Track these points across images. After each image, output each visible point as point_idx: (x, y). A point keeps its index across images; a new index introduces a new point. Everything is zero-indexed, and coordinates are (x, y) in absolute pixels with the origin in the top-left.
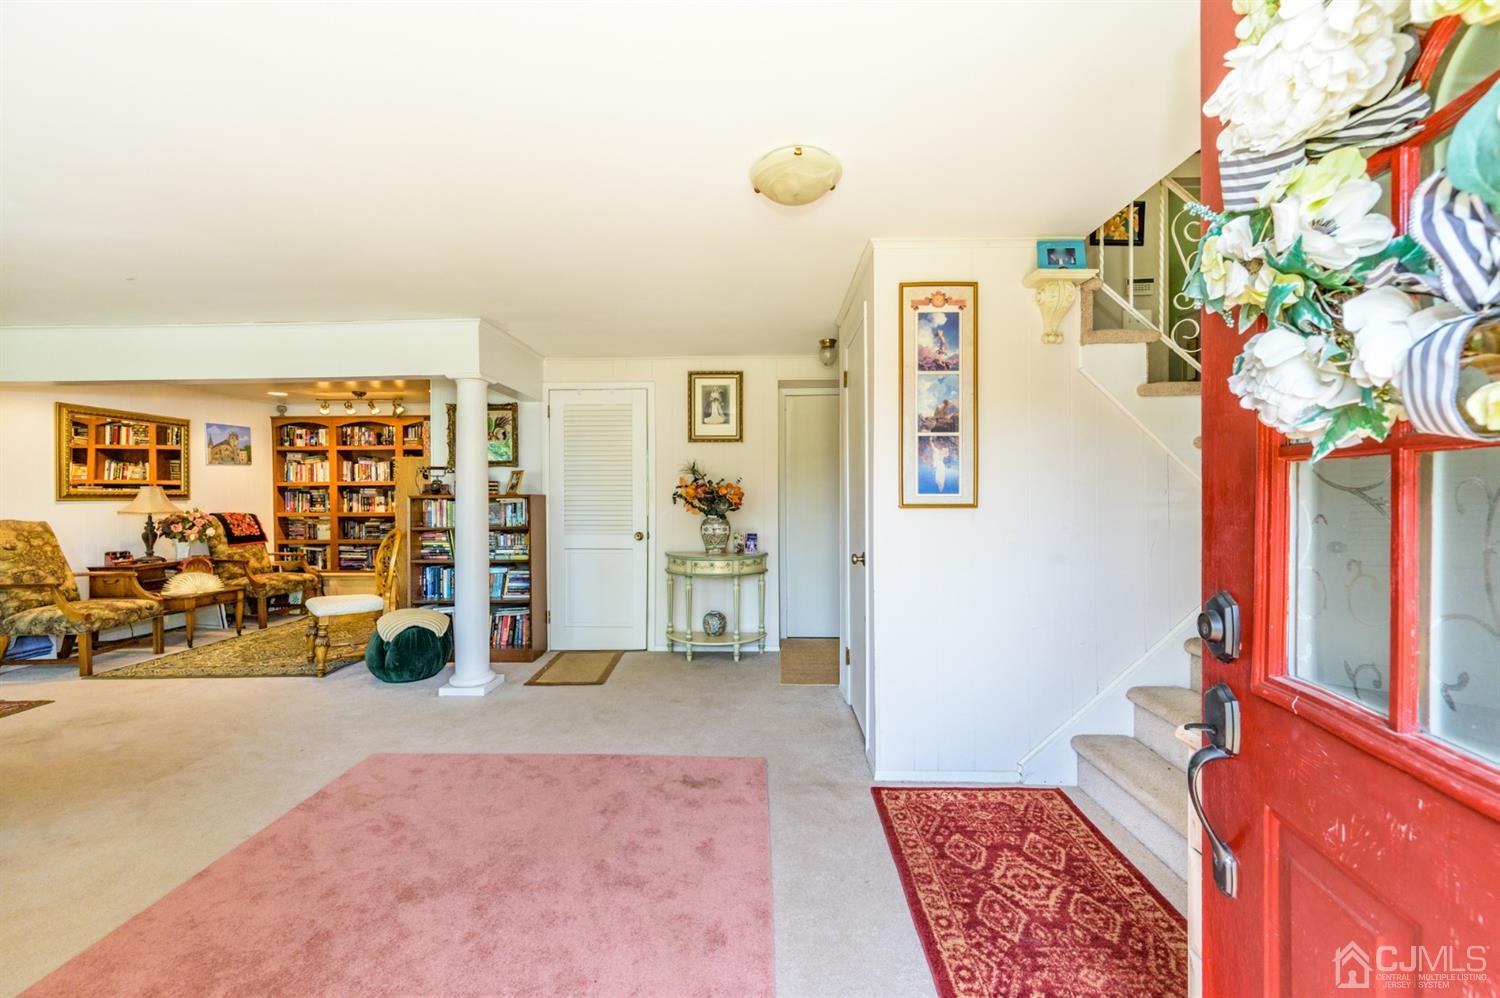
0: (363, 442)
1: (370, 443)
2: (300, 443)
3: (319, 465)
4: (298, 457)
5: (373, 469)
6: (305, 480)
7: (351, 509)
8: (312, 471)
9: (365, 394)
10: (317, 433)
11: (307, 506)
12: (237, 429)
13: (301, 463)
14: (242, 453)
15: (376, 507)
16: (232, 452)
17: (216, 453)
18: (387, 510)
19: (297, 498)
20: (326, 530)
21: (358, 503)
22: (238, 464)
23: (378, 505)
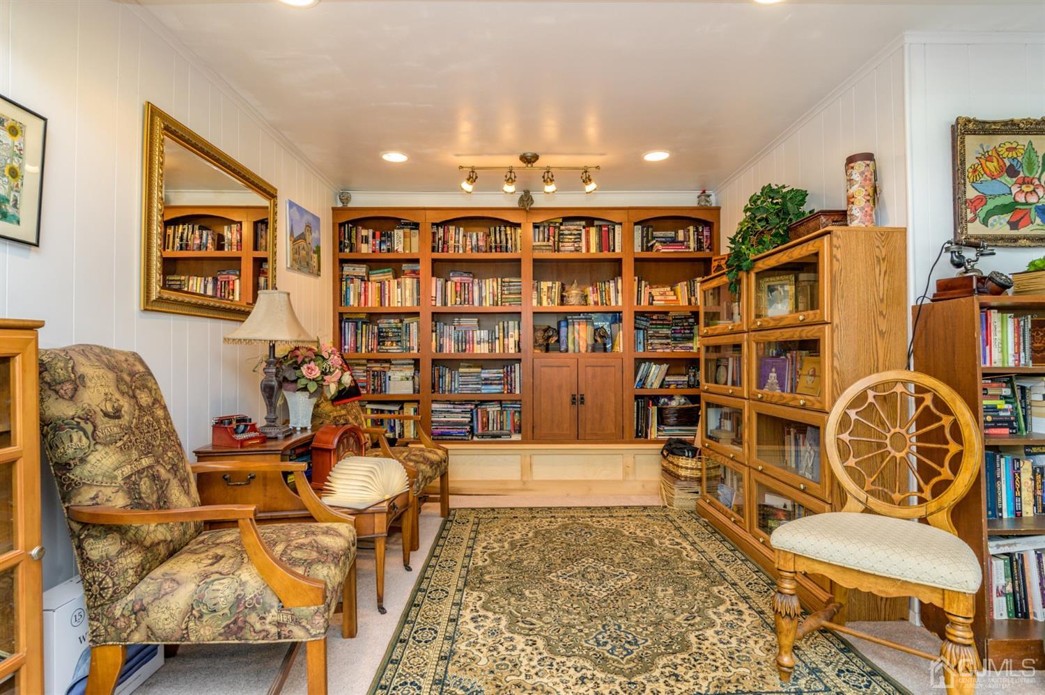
0: (469, 248)
1: (478, 249)
2: (365, 249)
3: (394, 283)
4: (361, 270)
5: (476, 288)
6: (373, 303)
7: (441, 347)
8: (381, 291)
9: (536, 157)
10: (390, 236)
11: (373, 343)
12: (310, 219)
13: (366, 279)
14: (315, 256)
15: (475, 344)
16: (308, 253)
17: (296, 252)
18: (492, 350)
19: (360, 331)
20: (402, 380)
21: (450, 339)
22: (311, 273)
23: (479, 343)
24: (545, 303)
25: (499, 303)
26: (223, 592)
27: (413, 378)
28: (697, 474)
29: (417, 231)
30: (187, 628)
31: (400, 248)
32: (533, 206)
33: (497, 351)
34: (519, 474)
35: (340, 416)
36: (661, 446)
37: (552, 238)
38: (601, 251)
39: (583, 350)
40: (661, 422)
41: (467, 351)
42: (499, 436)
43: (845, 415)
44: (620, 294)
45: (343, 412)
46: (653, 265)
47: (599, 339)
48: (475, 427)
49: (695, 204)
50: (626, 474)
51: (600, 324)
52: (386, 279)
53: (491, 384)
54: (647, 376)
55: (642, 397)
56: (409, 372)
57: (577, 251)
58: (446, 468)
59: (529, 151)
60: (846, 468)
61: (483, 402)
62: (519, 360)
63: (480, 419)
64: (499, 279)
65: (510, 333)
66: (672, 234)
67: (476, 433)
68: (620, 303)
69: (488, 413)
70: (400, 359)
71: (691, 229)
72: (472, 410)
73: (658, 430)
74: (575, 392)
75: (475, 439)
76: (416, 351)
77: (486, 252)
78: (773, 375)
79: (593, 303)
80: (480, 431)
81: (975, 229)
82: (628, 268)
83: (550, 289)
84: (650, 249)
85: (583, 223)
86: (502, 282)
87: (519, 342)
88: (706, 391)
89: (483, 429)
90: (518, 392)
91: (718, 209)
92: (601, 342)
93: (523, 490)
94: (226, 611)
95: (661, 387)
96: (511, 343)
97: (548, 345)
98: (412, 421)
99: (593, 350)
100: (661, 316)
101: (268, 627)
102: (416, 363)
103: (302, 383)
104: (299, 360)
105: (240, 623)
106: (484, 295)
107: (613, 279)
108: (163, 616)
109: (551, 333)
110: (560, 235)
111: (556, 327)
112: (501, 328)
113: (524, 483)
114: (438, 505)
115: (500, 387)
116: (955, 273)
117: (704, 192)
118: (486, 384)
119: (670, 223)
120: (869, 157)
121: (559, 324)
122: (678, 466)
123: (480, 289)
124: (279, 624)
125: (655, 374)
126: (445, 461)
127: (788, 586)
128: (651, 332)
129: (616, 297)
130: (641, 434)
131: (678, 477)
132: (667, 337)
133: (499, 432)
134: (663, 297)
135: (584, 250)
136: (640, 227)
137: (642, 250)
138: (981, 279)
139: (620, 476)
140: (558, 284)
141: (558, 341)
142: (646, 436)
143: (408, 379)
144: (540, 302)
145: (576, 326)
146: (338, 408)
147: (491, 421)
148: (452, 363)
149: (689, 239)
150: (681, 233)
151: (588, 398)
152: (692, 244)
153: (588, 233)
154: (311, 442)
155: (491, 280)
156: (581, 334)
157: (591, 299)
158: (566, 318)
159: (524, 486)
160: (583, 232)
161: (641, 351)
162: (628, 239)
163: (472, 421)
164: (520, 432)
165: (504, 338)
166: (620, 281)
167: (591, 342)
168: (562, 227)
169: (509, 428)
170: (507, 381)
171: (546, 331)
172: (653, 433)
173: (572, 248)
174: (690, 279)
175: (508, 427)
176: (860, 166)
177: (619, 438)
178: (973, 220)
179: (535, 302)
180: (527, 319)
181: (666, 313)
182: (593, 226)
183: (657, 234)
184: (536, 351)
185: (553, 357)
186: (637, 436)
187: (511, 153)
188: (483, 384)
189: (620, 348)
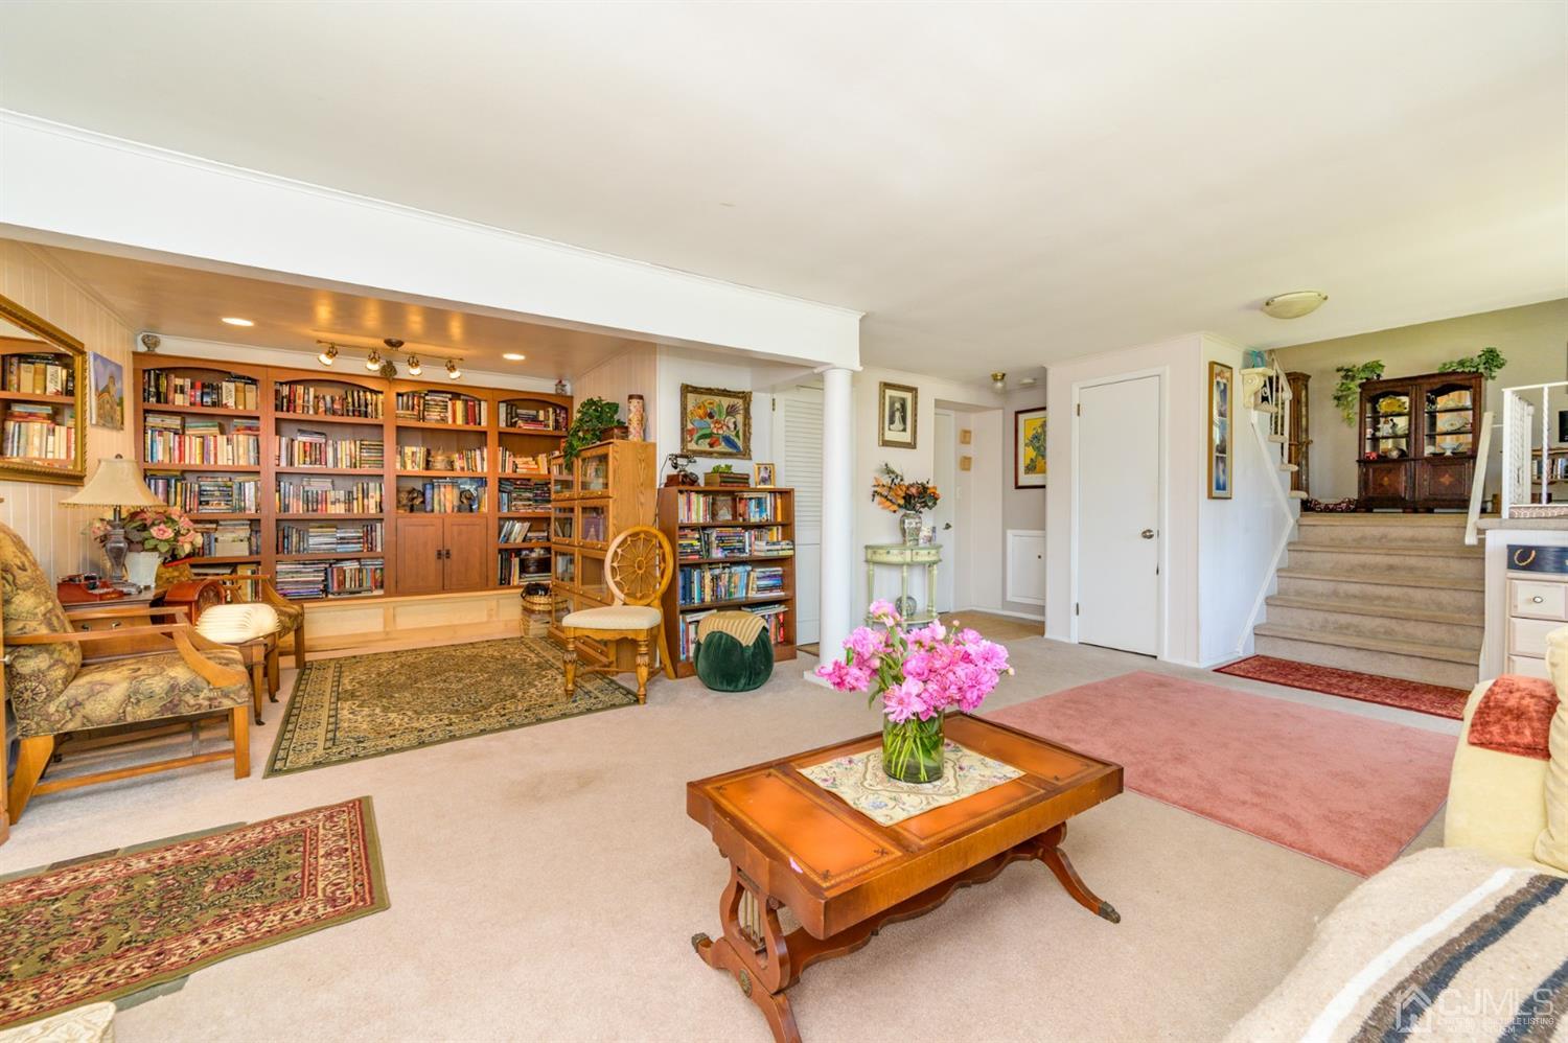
0: (321, 410)
1: (332, 412)
2: (179, 400)
3: (222, 440)
4: (174, 422)
5: (330, 450)
6: (191, 459)
7: (287, 508)
8: (204, 447)
9: (401, 343)
10: (216, 388)
11: (193, 503)
12: (114, 368)
13: (181, 432)
14: (119, 408)
15: (329, 505)
16: (112, 407)
17: (100, 407)
18: (349, 510)
19: (173, 490)
20: (234, 541)
21: (298, 499)
22: (114, 428)
23: (333, 503)
24: (409, 467)
25: (358, 465)
26: (158, 685)
27: (249, 539)
28: (548, 608)
29: (254, 387)
30: (124, 712)
31: (231, 403)
32: (396, 377)
33: (355, 511)
34: (382, 626)
35: (173, 578)
36: (522, 590)
37: (416, 407)
38: (467, 423)
39: (449, 510)
40: (524, 569)
41: (319, 512)
42: (359, 592)
43: (616, 552)
44: (485, 463)
45: (176, 574)
46: (517, 439)
47: (465, 501)
48: (330, 585)
49: (553, 392)
50: (490, 616)
51: (467, 487)
52: (211, 434)
53: (348, 543)
54: (511, 533)
55: (506, 550)
56: (244, 532)
57: (443, 420)
58: (302, 622)
59: (394, 338)
60: (615, 582)
61: (338, 561)
62: (381, 520)
63: (335, 577)
64: (358, 443)
65: (370, 494)
66: (534, 412)
67: (330, 590)
68: (485, 470)
69: (344, 571)
70: (231, 520)
71: (551, 410)
72: (326, 569)
73: (520, 578)
74: (440, 548)
75: (330, 596)
76: (253, 511)
77: (343, 415)
78: (592, 530)
79: (458, 468)
80: (335, 589)
81: (692, 446)
82: (492, 439)
83: (413, 453)
84: (513, 425)
85: (450, 396)
86: (361, 445)
87: (381, 502)
88: (555, 543)
89: (339, 586)
90: (379, 550)
91: (572, 397)
92: (467, 503)
93: (385, 640)
94: (163, 695)
95: (524, 541)
96: (372, 504)
97: (412, 506)
98: (249, 581)
99: (459, 510)
100: (524, 482)
101: (201, 701)
102: (254, 524)
103: (149, 544)
104: (148, 522)
105: (175, 702)
106: (339, 456)
107: (479, 448)
108: (100, 707)
109: (415, 495)
110: (424, 405)
111: (421, 489)
112: (360, 489)
113: (387, 633)
114: (293, 658)
115: (358, 545)
116: (675, 472)
117: (560, 382)
118: (341, 543)
119: (531, 404)
120: (641, 397)
121: (424, 485)
122: (533, 603)
123: (335, 450)
124: (210, 699)
125: (518, 530)
126: (302, 615)
127: (571, 647)
128: (514, 495)
129: (482, 464)
130: (504, 582)
131: (533, 612)
132: (529, 500)
133: (357, 589)
134: (525, 466)
135: (450, 421)
136: (504, 405)
137: (507, 426)
138: (685, 476)
139: (485, 619)
140: (423, 450)
141: (423, 502)
142: (509, 583)
143: (242, 541)
144: (404, 465)
145: (442, 489)
146: (170, 569)
147: (348, 580)
148: (303, 523)
149: (548, 417)
150: (541, 413)
151: (454, 553)
152: (551, 423)
153: (454, 405)
154: (164, 597)
155: (348, 442)
156: (448, 497)
157: (458, 465)
158: (431, 481)
159: (387, 636)
160: (450, 404)
161: (506, 511)
162: (494, 415)
163: (326, 579)
164: (382, 587)
165: (363, 498)
166: (485, 450)
167: (456, 503)
168: (427, 398)
169: (369, 584)
170: (367, 539)
171: (410, 492)
172: (515, 580)
173: (439, 418)
174: (549, 452)
175: (367, 583)
176: (635, 402)
177: (485, 585)
178: (690, 441)
179: (398, 466)
180: (390, 483)
181: (529, 480)
182: (459, 399)
183: (519, 411)
184: (400, 511)
185: (418, 517)
186: (501, 584)
187: (374, 336)
188: (338, 544)
189: (485, 509)
